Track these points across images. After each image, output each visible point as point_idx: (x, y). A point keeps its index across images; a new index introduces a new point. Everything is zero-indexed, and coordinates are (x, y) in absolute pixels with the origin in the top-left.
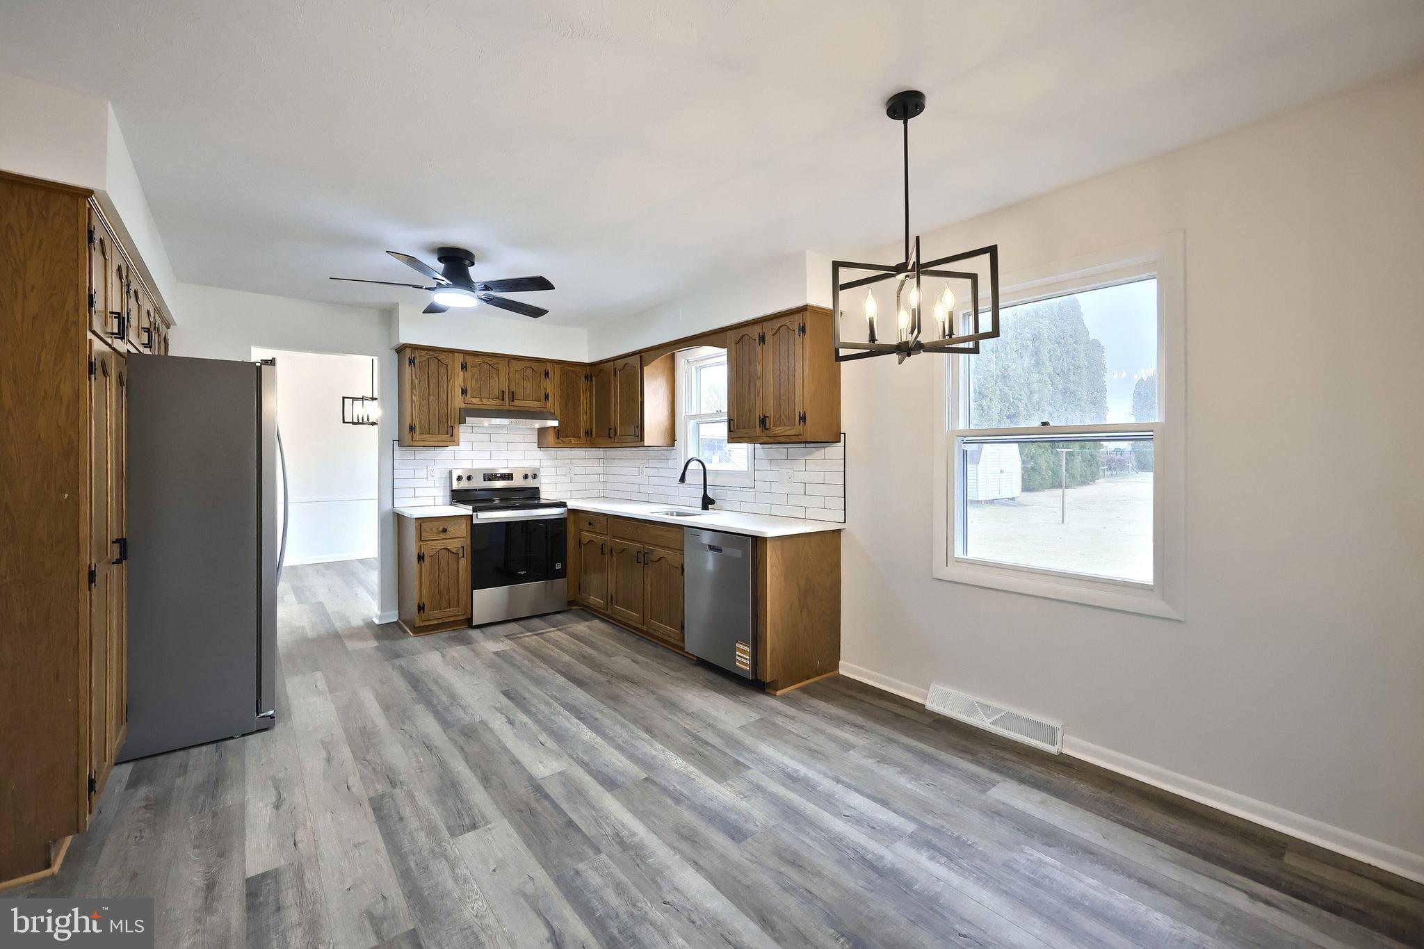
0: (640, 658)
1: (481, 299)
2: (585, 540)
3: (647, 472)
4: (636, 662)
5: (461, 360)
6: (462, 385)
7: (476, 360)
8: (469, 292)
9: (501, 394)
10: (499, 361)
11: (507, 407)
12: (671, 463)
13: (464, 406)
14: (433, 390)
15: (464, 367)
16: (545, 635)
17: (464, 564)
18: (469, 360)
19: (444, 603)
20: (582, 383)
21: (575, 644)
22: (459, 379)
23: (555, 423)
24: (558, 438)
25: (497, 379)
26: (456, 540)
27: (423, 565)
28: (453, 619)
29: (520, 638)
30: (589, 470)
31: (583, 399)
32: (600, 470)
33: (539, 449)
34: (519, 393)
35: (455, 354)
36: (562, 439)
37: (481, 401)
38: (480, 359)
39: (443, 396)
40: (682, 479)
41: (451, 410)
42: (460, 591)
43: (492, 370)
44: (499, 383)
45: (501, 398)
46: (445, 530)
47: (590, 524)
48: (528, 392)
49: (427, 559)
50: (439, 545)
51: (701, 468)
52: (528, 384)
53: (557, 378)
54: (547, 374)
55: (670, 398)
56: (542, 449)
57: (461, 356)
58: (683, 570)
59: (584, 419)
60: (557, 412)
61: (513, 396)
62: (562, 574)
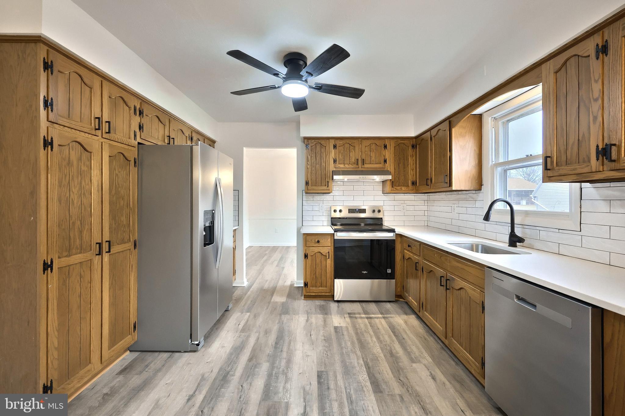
0: (440, 376)
1: (313, 88)
2: (407, 257)
3: (458, 210)
4: (434, 378)
5: (334, 143)
6: (334, 157)
7: (341, 142)
8: (299, 81)
9: (356, 161)
10: (355, 141)
11: (360, 169)
12: (478, 204)
13: (335, 169)
14: (318, 162)
15: (335, 147)
16: (372, 320)
17: (330, 263)
18: (338, 143)
19: (319, 284)
20: (410, 151)
21: (390, 336)
22: (333, 154)
23: (390, 177)
24: (393, 187)
25: (354, 152)
26: (326, 248)
27: (307, 260)
28: (323, 294)
29: (356, 318)
30: (417, 208)
31: (411, 161)
32: (425, 208)
33: (383, 194)
34: (367, 161)
35: (330, 140)
36: (395, 187)
37: (345, 166)
38: (344, 141)
39: (323, 164)
40: (487, 218)
41: (327, 172)
42: (327, 279)
43: (351, 147)
44: (354, 155)
45: (356, 163)
46: (318, 242)
47: (409, 246)
48: (373, 158)
49: (309, 257)
50: (316, 250)
51: (508, 208)
52: (373, 154)
53: (392, 149)
54: (385, 147)
55: (477, 152)
56: (385, 194)
57: (333, 141)
58: (483, 308)
59: (411, 175)
60: (392, 171)
61: (363, 162)
62: (391, 276)
